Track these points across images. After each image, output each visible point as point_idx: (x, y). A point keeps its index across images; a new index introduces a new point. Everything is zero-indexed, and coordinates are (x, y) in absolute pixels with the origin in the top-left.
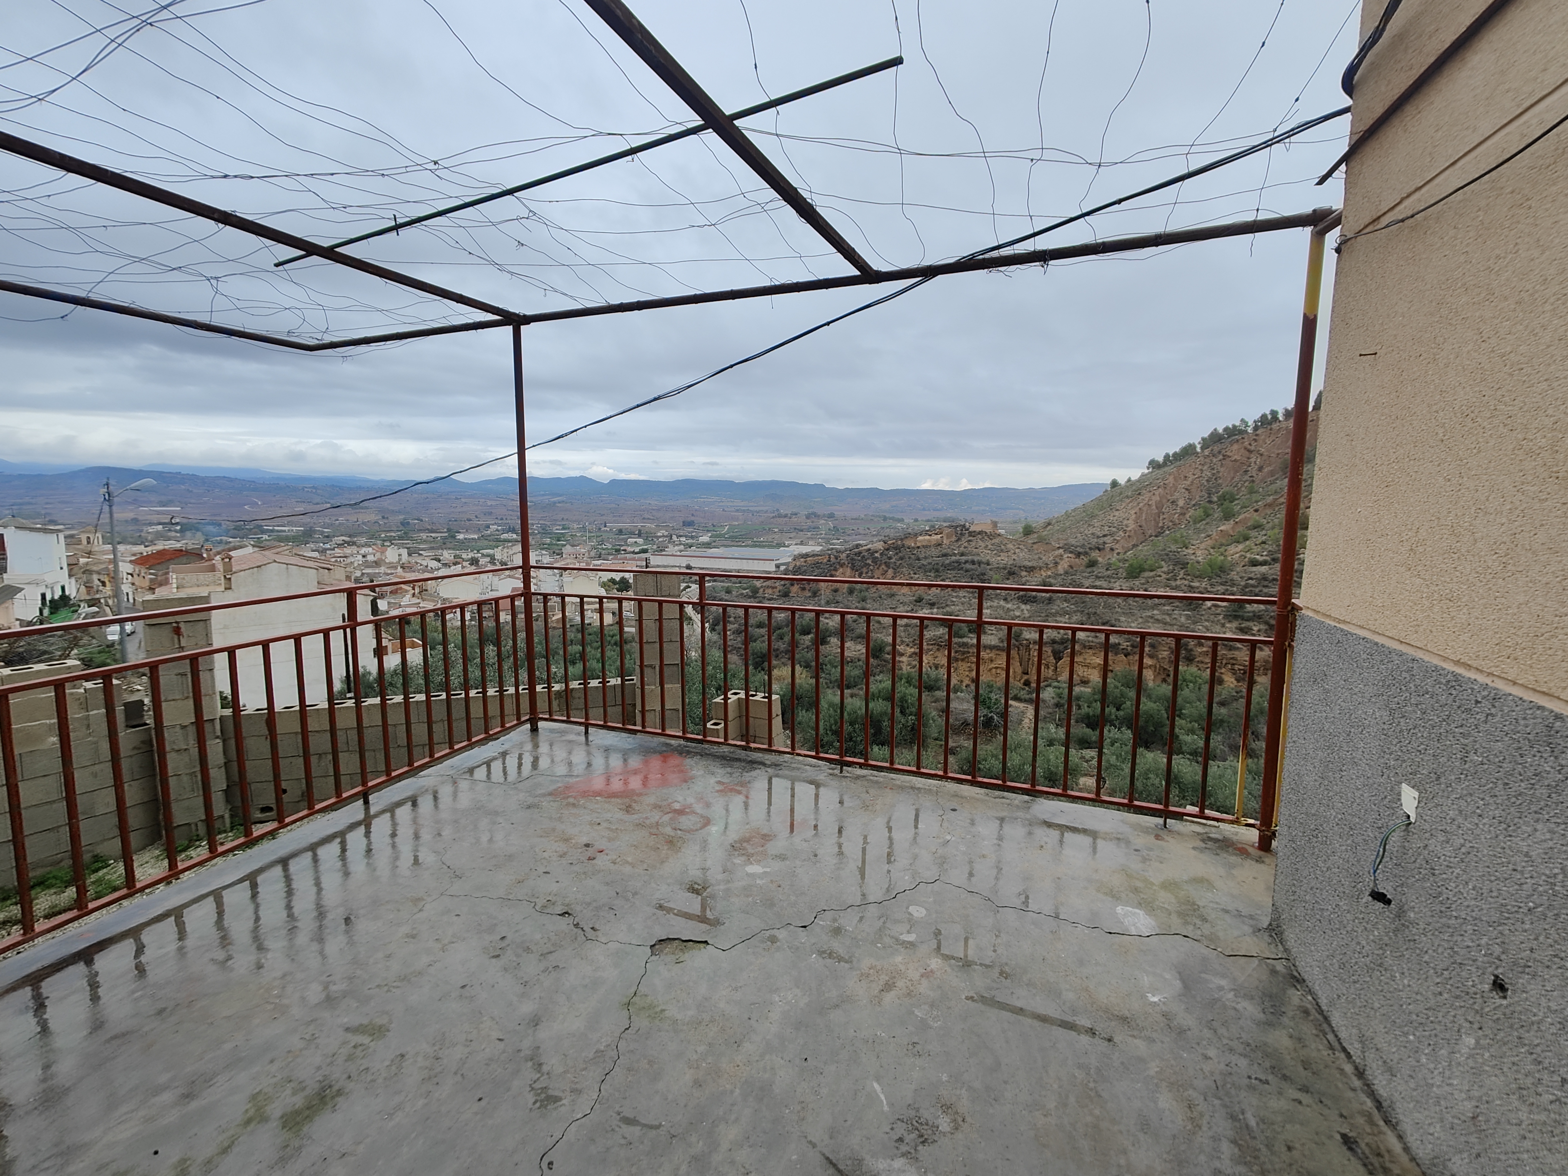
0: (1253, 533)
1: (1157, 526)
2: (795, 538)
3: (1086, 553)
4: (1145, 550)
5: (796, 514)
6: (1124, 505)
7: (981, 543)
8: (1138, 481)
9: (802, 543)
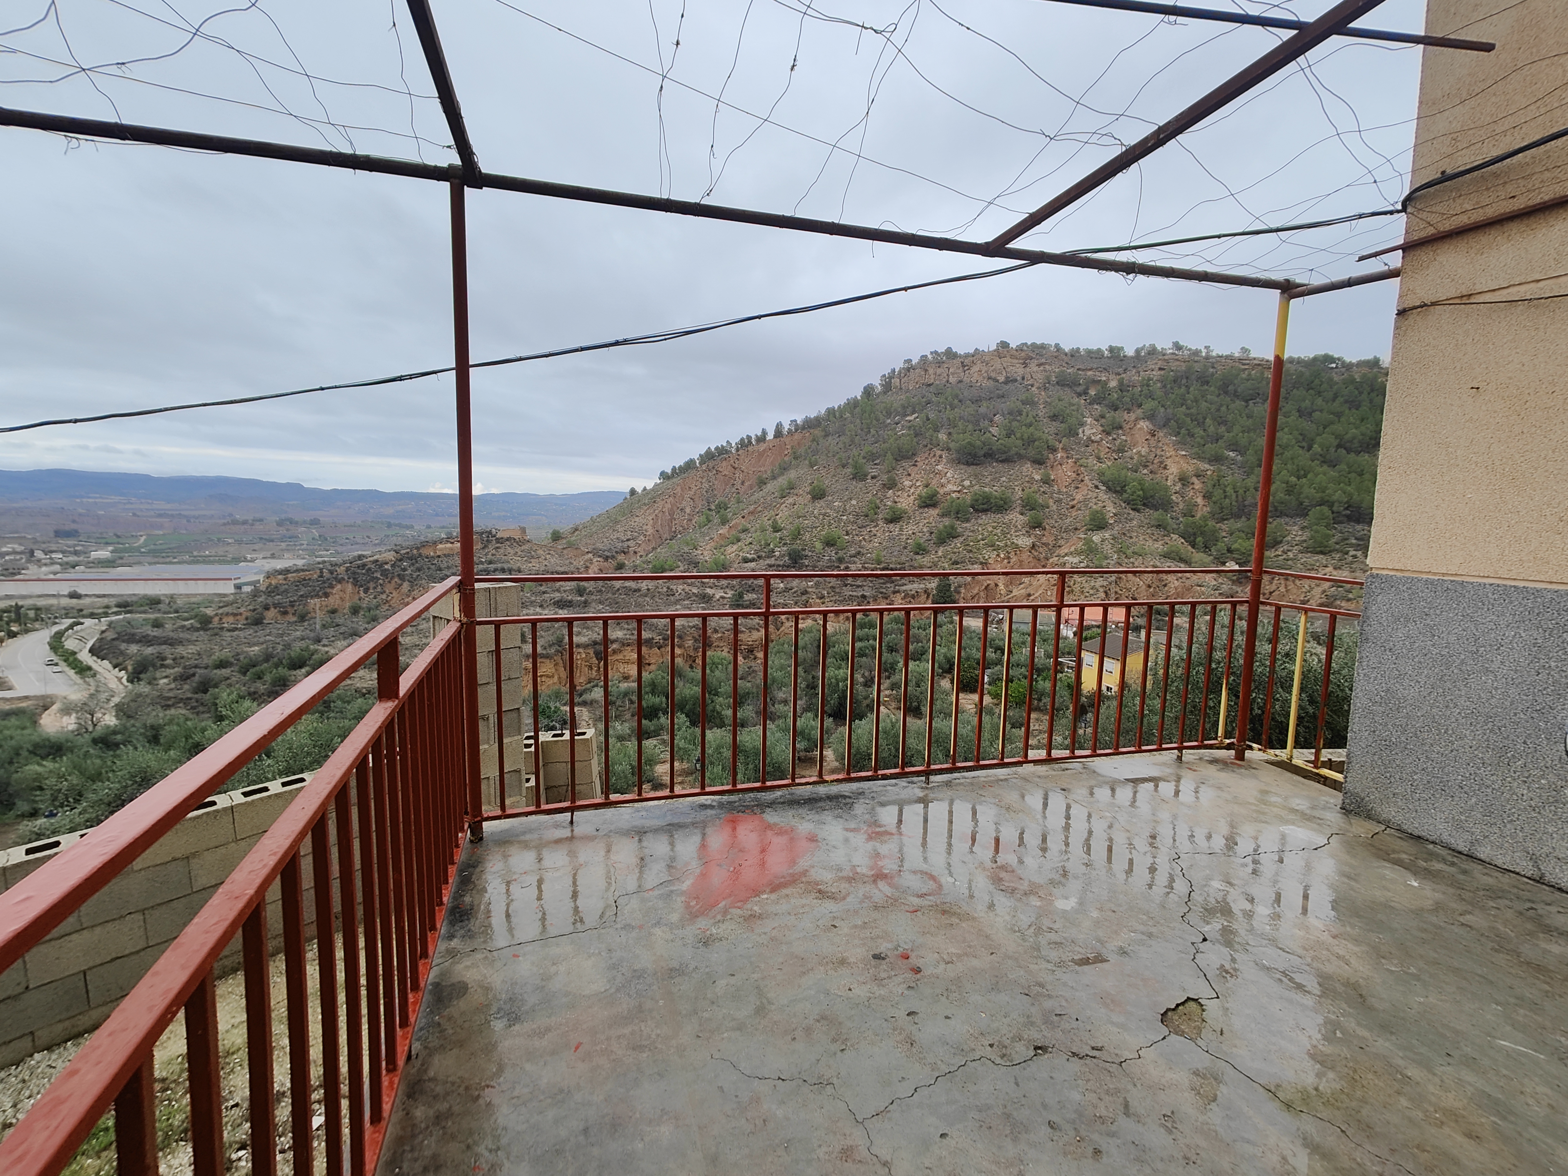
0: (743, 536)
1: (670, 530)
2: (261, 550)
3: (613, 557)
4: (662, 551)
5: (261, 520)
6: (642, 511)
7: (510, 550)
8: (652, 490)
9: (273, 556)
